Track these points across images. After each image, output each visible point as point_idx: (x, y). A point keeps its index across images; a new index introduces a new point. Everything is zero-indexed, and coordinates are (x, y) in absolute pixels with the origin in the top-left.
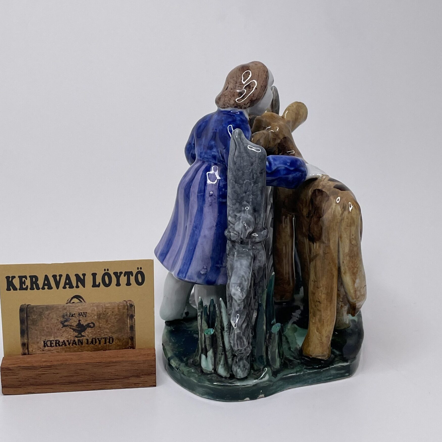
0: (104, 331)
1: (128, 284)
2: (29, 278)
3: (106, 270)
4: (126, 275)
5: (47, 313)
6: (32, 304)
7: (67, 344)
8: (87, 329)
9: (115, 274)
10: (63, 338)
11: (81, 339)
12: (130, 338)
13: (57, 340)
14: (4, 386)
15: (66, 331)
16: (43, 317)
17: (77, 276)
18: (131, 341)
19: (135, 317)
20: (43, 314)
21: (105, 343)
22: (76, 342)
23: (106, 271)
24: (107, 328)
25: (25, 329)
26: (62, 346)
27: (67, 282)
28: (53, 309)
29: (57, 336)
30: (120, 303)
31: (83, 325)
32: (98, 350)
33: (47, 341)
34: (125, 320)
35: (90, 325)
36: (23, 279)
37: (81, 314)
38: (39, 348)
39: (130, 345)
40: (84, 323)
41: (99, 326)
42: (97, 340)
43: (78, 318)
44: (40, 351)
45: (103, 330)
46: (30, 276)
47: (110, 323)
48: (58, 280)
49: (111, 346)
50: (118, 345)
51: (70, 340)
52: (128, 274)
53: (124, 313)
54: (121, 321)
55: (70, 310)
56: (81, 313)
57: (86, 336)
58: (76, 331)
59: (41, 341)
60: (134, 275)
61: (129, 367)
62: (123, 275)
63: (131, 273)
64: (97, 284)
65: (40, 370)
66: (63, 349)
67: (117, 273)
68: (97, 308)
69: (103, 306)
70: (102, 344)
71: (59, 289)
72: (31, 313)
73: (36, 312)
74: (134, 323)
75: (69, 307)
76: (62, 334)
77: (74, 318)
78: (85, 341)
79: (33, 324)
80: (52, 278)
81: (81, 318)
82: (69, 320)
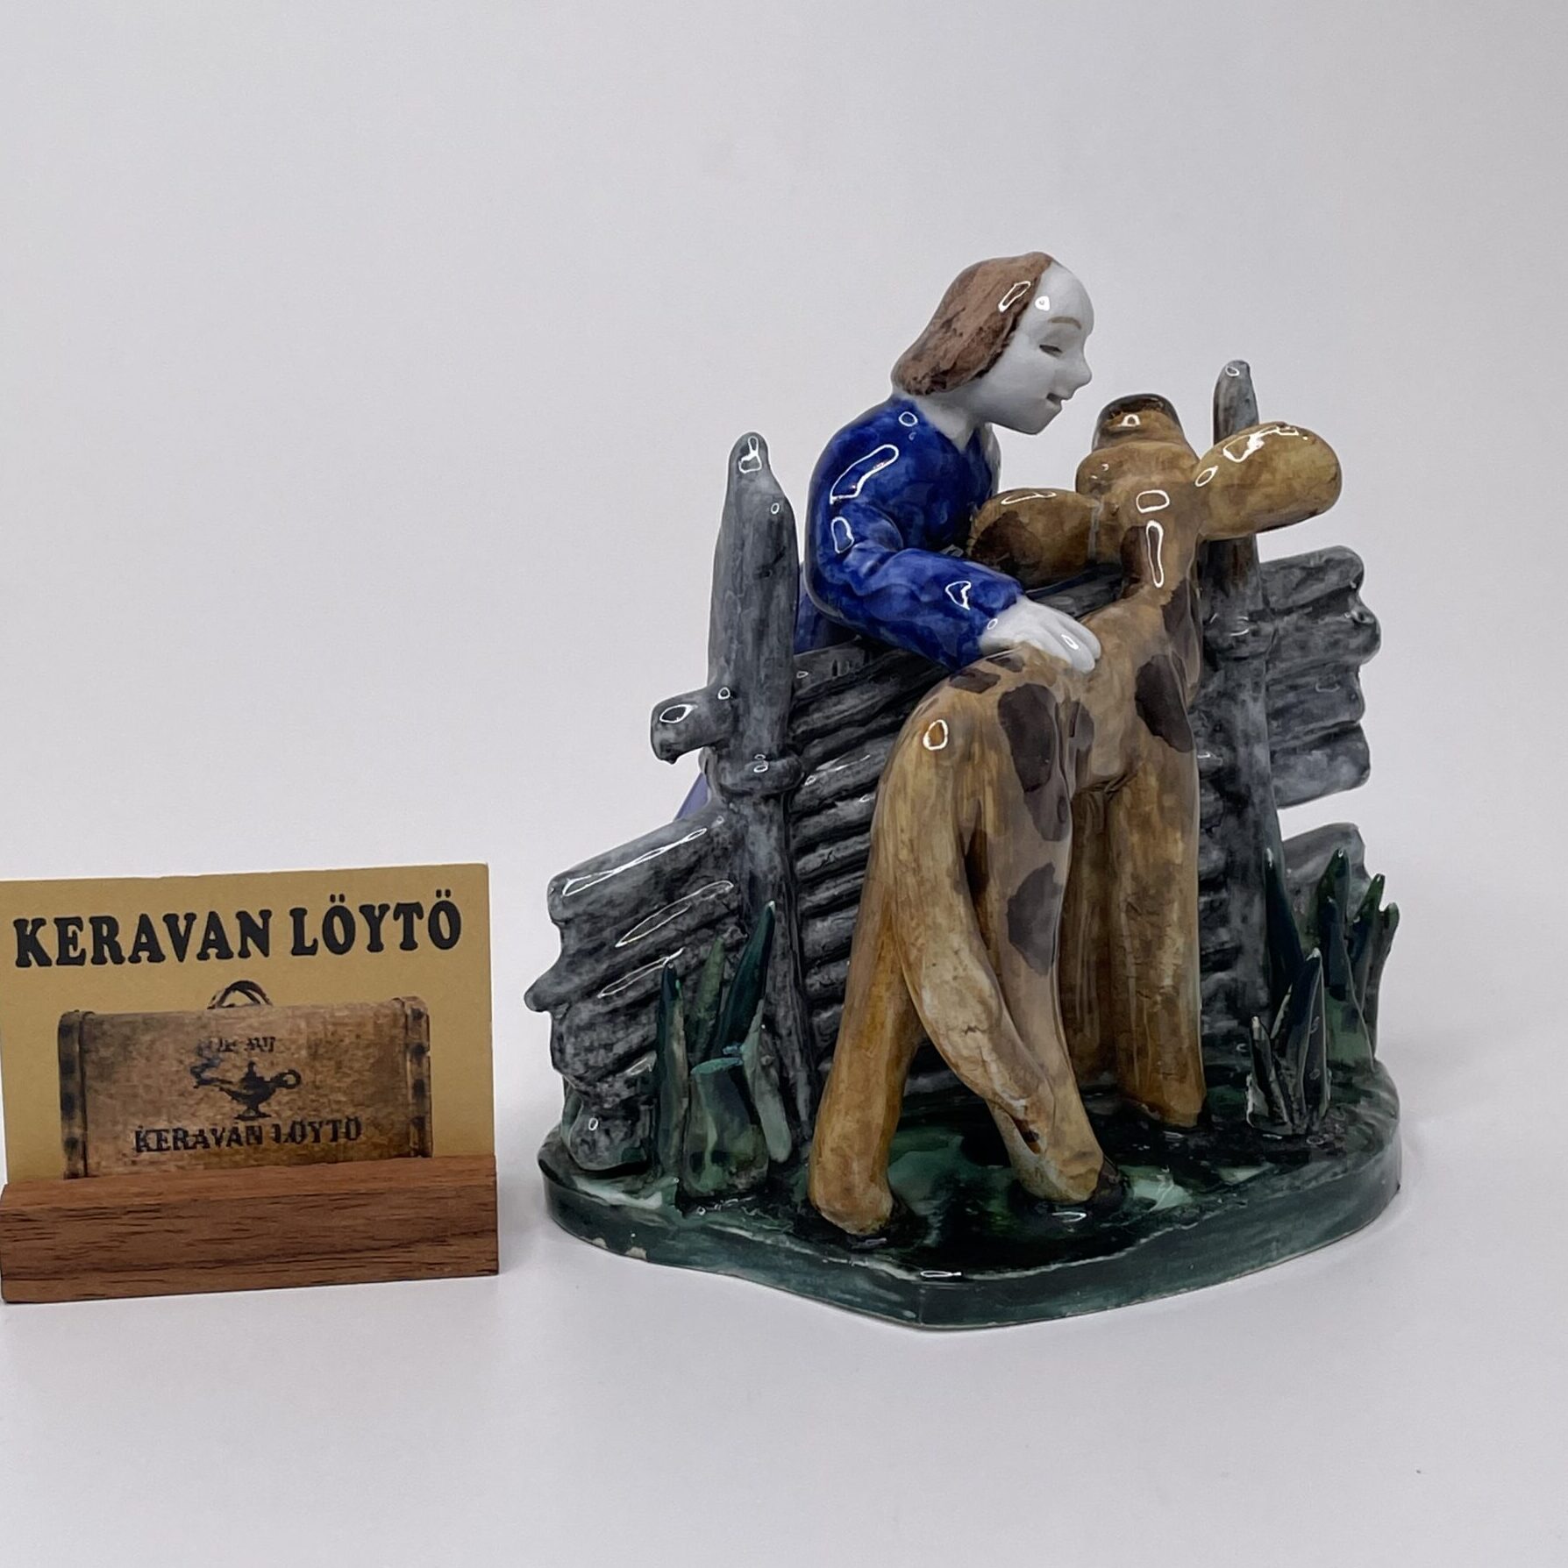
0: (330, 1097)
1: (408, 944)
2: (88, 927)
3: (337, 899)
4: (402, 917)
5: (147, 1038)
6: (100, 1010)
7: (211, 1140)
8: (276, 1093)
9: (366, 910)
10: (199, 1122)
11: (255, 1124)
12: (413, 1121)
13: (180, 1129)
14: (8, 1274)
15: (206, 1099)
16: (134, 1054)
17: (243, 917)
18: (416, 1131)
19: (429, 1054)
20: (134, 1044)
21: (335, 1138)
22: (238, 1136)
23: (337, 903)
24: (339, 1088)
25: (76, 1094)
26: (194, 1147)
27: (212, 937)
28: (165, 1026)
29: (180, 1117)
30: (381, 1005)
31: (262, 1078)
32: (310, 1160)
33: (148, 1132)
34: (398, 1064)
35: (285, 1079)
36: (71, 928)
37: (254, 1042)
38: (121, 1156)
39: (415, 1144)
40: (265, 1071)
41: (314, 1082)
42: (309, 1129)
43: (246, 1057)
44: (125, 1164)
45: (326, 1096)
46: (92, 920)
47: (350, 1072)
48: (182, 929)
49: (352, 1148)
50: (376, 1146)
51: (219, 1129)
52: (408, 912)
53: (393, 1039)
54: (385, 1065)
55: (218, 1032)
56: (257, 1039)
57: (274, 1115)
58: (240, 1099)
59: (128, 1132)
60: (426, 915)
61: (412, 1211)
62: (390, 914)
63: (416, 909)
64: (308, 943)
65: (125, 1220)
66: (196, 1157)
67: (372, 907)
68: (308, 1023)
69: (327, 1016)
70: (323, 1140)
71: (185, 960)
72: (95, 1038)
73: (111, 1036)
74: (426, 1074)
75: (216, 1020)
76: (196, 1111)
77: (232, 1055)
78: (269, 1132)
79: (101, 1077)
80: (164, 925)
81: (256, 1056)
82: (217, 1061)
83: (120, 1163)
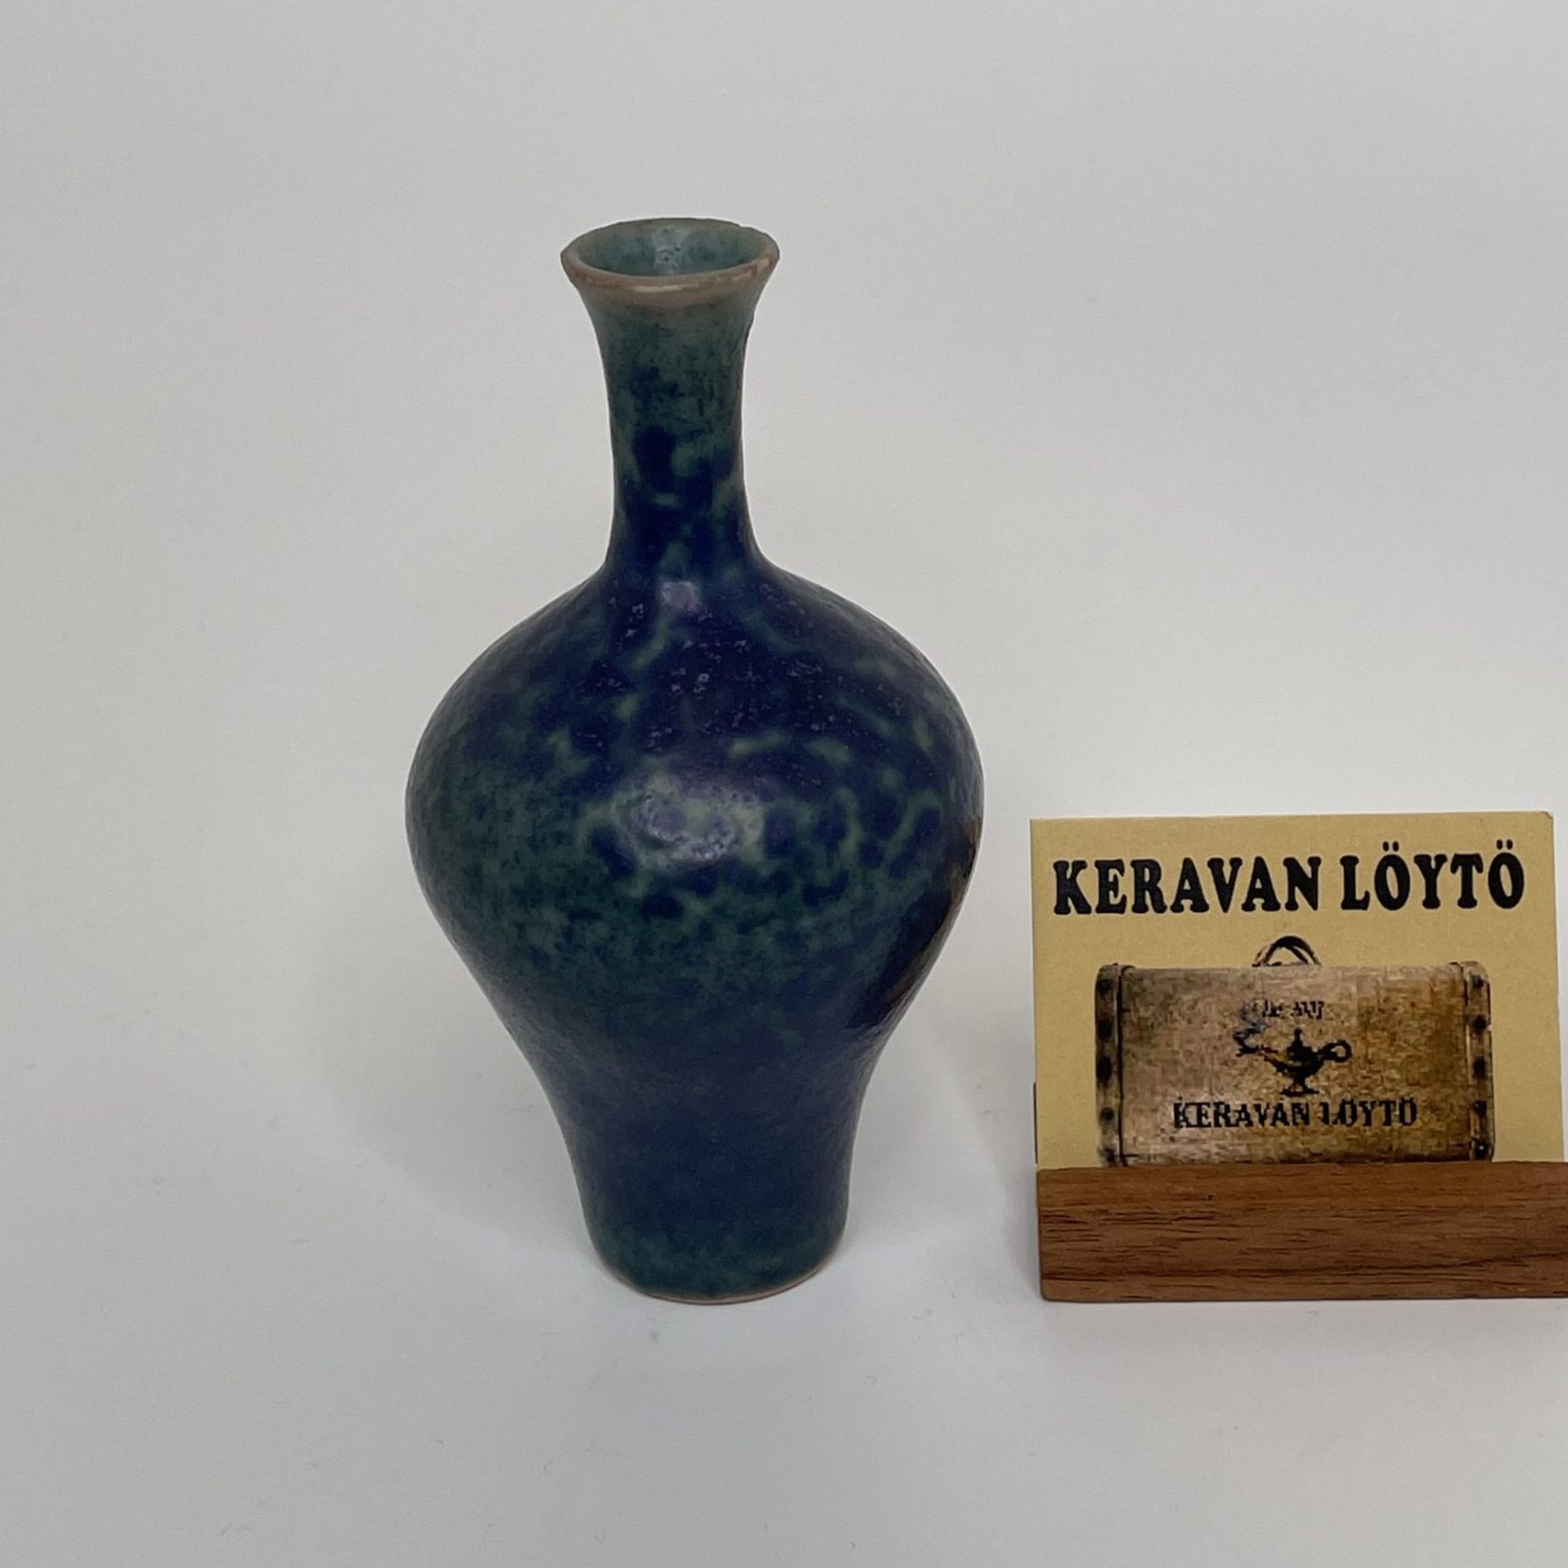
0: (1383, 1074)
1: (1467, 901)
2: (1129, 870)
3: (1391, 846)
4: (1460, 870)
5: (1187, 998)
6: (1140, 964)
7: (1255, 1118)
8: (1325, 1067)
9: (1422, 861)
10: (1241, 1095)
11: (1302, 1101)
12: (1473, 1105)
13: (1222, 1103)
15: (1249, 1069)
16: (1176, 1015)
17: (1291, 864)
18: (1477, 1117)
19: (1490, 1028)
20: (1176, 1003)
21: (1388, 1122)
22: (1284, 1114)
23: (1391, 852)
24: (1392, 1063)
25: (1113, 1060)
26: (1237, 1125)
27: (1258, 885)
28: (1209, 984)
29: (1222, 1089)
30: (1438, 970)
31: (1309, 1049)
33: (1187, 1105)
34: (1457, 1038)
35: (1333, 1050)
36: (1112, 872)
37: (1302, 1006)
38: (1159, 1132)
39: (1475, 1131)
40: (1314, 1043)
41: (1366, 1056)
42: (1360, 1109)
43: (1292, 1023)
44: (1163, 1141)
45: (1379, 1072)
46: (1134, 864)
47: (1405, 1045)
48: (1227, 876)
49: (1408, 1134)
50: (1433, 1133)
51: (1263, 1106)
52: (1467, 863)
53: (1451, 1008)
54: (1442, 1040)
55: (1264, 993)
56: (1304, 1004)
57: (1322, 1092)
58: (1286, 1071)
59: (1167, 1104)
60: (1487, 868)
62: (1447, 866)
63: (1475, 860)
64: (1359, 896)
66: (1240, 1137)
67: (1428, 858)
68: (1358, 989)
69: (1380, 980)
70: (1375, 1123)
71: (1230, 911)
72: (1133, 996)
73: (1152, 994)
74: (1487, 1051)
75: (1262, 979)
76: (1240, 1083)
77: (1279, 1020)
78: (1316, 1112)
79: (1140, 1040)
80: (1209, 871)
81: (1303, 1023)
82: (1262, 1027)
83: (1159, 1139)
